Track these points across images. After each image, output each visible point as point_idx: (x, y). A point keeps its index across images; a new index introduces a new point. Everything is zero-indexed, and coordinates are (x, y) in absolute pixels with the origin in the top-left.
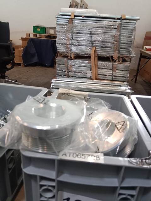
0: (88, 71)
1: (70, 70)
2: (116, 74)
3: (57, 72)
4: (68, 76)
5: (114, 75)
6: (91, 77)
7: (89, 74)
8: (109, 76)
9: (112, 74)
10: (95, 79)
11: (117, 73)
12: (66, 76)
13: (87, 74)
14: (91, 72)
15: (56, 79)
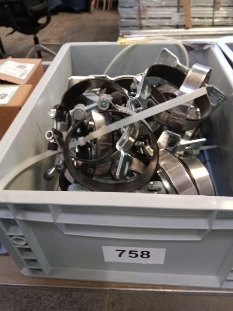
0: (173, 14)
1: (143, 16)
2: (219, 14)
3: (121, 22)
4: (141, 27)
5: (216, 16)
6: (180, 24)
7: (176, 19)
8: (209, 18)
9: (213, 14)
11: (221, 12)
12: (136, 26)
13: (173, 19)
14: (180, 15)
15: (130, 34)
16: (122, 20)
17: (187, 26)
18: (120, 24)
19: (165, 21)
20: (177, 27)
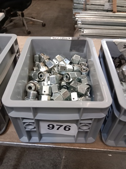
0: (106, 3)
1: (88, 3)
4: (86, 9)
6: (109, 9)
7: (107, 6)
10: (116, 11)
12: (83, 9)
13: (105, 6)
14: (109, 4)
15: (79, 13)
16: (75, 5)
17: (114, 11)
18: (73, 7)
19: (100, 7)
20: (108, 11)
